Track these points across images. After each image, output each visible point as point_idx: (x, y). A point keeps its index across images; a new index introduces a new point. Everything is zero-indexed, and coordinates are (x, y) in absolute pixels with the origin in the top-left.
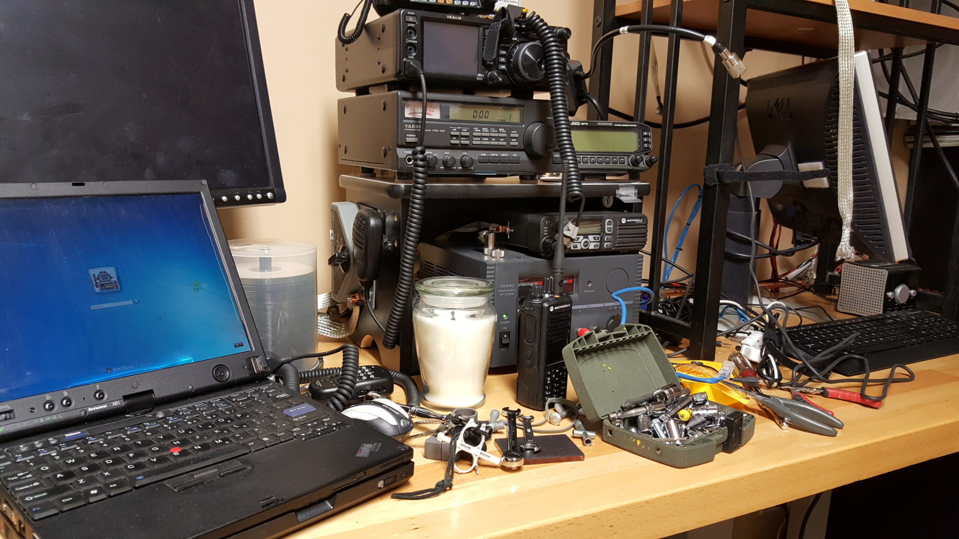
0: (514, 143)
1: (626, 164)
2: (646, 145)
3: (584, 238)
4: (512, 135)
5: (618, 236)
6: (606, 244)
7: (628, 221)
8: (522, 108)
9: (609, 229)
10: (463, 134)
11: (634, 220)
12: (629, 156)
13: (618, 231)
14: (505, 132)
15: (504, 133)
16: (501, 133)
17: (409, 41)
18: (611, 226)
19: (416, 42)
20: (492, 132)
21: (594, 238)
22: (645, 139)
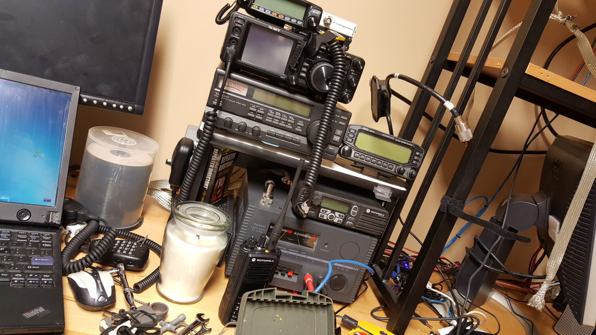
0: (299, 129)
1: (393, 170)
2: (414, 162)
3: (331, 213)
4: (298, 124)
5: (360, 220)
6: (348, 222)
7: (372, 212)
8: (313, 108)
9: (354, 213)
10: (259, 111)
11: (377, 213)
12: (397, 165)
13: (361, 216)
14: (294, 120)
15: (292, 120)
16: (290, 119)
17: (234, 36)
18: (356, 212)
19: (239, 38)
20: (283, 117)
21: (340, 215)
22: (416, 158)
